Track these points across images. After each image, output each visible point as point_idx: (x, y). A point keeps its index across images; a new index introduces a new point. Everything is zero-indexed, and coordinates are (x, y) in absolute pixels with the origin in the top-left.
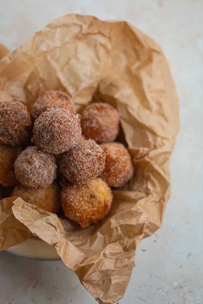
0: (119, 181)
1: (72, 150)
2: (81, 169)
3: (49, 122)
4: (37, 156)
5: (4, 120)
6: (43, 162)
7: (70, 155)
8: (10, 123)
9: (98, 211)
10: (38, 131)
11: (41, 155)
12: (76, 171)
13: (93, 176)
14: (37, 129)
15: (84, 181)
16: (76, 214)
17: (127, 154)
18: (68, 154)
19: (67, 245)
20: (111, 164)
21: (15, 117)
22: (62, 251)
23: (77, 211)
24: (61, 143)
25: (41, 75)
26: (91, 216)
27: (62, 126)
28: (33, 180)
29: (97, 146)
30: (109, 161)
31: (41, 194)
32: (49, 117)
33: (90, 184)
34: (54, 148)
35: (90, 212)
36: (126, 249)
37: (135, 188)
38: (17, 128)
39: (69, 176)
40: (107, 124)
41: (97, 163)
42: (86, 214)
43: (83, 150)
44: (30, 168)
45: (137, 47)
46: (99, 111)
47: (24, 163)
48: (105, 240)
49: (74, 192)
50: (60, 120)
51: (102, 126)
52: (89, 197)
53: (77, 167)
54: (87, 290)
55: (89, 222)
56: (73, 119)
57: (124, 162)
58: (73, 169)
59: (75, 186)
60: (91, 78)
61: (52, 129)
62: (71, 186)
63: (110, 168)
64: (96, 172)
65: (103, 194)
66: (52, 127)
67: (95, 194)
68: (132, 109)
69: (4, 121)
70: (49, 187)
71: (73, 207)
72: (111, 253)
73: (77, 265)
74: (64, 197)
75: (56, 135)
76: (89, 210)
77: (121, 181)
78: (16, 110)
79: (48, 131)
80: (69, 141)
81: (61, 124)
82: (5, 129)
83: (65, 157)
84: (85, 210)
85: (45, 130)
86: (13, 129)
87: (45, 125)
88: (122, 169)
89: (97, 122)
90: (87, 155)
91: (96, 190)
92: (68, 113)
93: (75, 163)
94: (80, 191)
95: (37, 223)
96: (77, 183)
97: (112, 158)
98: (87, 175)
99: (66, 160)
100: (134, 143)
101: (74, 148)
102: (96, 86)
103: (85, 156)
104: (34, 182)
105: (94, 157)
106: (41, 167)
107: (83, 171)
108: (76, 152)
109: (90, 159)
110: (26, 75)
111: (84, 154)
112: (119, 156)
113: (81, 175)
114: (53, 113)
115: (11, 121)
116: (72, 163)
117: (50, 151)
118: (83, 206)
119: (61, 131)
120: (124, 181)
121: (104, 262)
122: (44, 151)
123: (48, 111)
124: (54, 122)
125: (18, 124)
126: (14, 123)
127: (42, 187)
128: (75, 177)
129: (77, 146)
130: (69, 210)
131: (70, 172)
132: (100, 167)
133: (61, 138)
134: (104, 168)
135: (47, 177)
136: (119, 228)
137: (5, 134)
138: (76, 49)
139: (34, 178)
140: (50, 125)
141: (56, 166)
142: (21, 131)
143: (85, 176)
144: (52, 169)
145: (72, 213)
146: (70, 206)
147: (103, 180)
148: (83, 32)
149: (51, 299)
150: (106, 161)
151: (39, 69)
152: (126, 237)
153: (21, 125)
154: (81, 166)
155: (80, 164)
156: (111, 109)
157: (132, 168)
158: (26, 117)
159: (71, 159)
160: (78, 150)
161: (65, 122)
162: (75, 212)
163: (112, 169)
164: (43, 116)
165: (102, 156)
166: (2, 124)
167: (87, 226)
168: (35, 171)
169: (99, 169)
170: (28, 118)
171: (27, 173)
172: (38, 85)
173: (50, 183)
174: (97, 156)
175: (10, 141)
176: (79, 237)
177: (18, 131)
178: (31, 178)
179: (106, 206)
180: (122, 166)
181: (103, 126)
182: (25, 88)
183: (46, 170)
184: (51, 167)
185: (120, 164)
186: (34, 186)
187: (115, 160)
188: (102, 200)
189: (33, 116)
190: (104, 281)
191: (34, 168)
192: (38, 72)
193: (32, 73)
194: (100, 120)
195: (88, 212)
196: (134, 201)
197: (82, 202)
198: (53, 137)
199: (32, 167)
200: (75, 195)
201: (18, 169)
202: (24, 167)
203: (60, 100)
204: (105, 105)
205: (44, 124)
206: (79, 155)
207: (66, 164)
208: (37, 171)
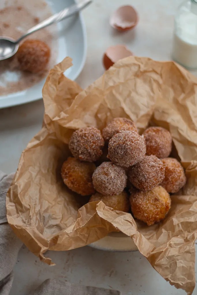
0: (175, 188)
1: (140, 163)
2: (148, 178)
3: (122, 141)
4: (112, 168)
5: (84, 141)
6: (117, 174)
7: (138, 167)
8: (89, 143)
9: (161, 211)
10: (114, 149)
11: (115, 168)
12: (144, 180)
13: (156, 184)
14: (113, 147)
15: (150, 187)
16: (144, 214)
17: (181, 167)
18: (136, 166)
19: (141, 237)
20: (169, 174)
21: (92, 139)
22: (137, 241)
23: (145, 211)
24: (132, 157)
25: (109, 106)
26: (156, 216)
27: (133, 144)
28: (109, 188)
29: (159, 159)
30: (168, 172)
31: (114, 200)
32: (122, 137)
33: (153, 190)
34: (126, 162)
35: (155, 212)
36: (187, 240)
37: (188, 193)
38: (94, 147)
39: (138, 184)
40: (163, 143)
41: (160, 173)
42: (152, 214)
43: (148, 163)
44: (107, 179)
45: (182, 82)
46: (156, 133)
47: (102, 175)
48: (169, 235)
49: (142, 197)
50: (132, 139)
51: (159, 144)
52: (154, 200)
53: (145, 177)
54: (158, 273)
55: (153, 221)
56: (140, 139)
57: (179, 173)
58: (141, 178)
59: (142, 192)
60: (148, 107)
61: (125, 146)
62: (138, 192)
63: (168, 178)
64: (159, 180)
65: (164, 198)
66: (125, 145)
67: (158, 198)
68: (182, 130)
69: (84, 143)
70: (120, 194)
71: (142, 208)
72: (175, 244)
73: (149, 252)
74: (134, 201)
75: (129, 151)
76: (154, 210)
77: (177, 188)
78: (93, 133)
79: (122, 149)
80: (138, 156)
81: (132, 142)
82: (85, 148)
83: (133, 169)
84: (151, 211)
85: (120, 147)
86: (91, 148)
87: (120, 143)
88: (178, 178)
89: (156, 142)
90: (152, 167)
91: (159, 194)
92: (136, 134)
93: (143, 173)
94: (147, 196)
95: (117, 220)
96: (144, 190)
97: (170, 169)
98: (152, 182)
99: (135, 172)
100: (185, 158)
101: (141, 161)
102: (151, 113)
103: (150, 168)
104: (110, 190)
105: (158, 169)
106: (116, 177)
107: (149, 179)
108: (142, 165)
109: (154, 170)
110: (96, 106)
111: (150, 166)
112: (175, 168)
113: (147, 183)
114: (125, 134)
115: (90, 142)
116: (140, 173)
117: (123, 164)
118: (150, 208)
119: (132, 148)
120: (179, 188)
121: (170, 250)
122: (117, 165)
123: (120, 133)
124: (127, 141)
125: (95, 144)
126: (92, 144)
127: (115, 195)
128: (143, 184)
129: (143, 160)
130: (138, 211)
131: (139, 181)
132: (161, 176)
133: (132, 153)
134: (164, 177)
135: (120, 186)
136: (180, 225)
137: (85, 152)
138: (135, 85)
139: (110, 187)
140: (124, 143)
141: (127, 177)
142: (97, 149)
143: (151, 183)
144: (123, 179)
145: (141, 214)
146: (139, 208)
147: (163, 187)
148: (142, 70)
149: (125, 285)
150: (166, 172)
151: (107, 101)
152: (186, 231)
153: (97, 145)
154: (148, 176)
155: (147, 173)
156: (165, 131)
157: (185, 177)
158: (100, 138)
159: (140, 170)
160: (144, 163)
161: (135, 141)
162: (143, 212)
163: (170, 178)
164: (116, 137)
165: (163, 168)
166: (82, 144)
167: (152, 224)
168: (111, 181)
169: (161, 177)
170: (102, 139)
171: (104, 183)
172: (106, 114)
173: (122, 191)
174: (159, 167)
175: (88, 158)
176: (146, 233)
177: (95, 149)
178: (108, 186)
179: (167, 207)
180: (178, 176)
181: (161, 145)
182: (96, 116)
183: (119, 180)
184: (123, 177)
185: (176, 174)
186: (109, 193)
187: (172, 171)
188: (164, 202)
189: (105, 138)
190: (171, 265)
191: (110, 179)
192: (106, 104)
193: (101, 105)
194: (158, 140)
195: (153, 213)
196: (189, 203)
197: (149, 205)
198: (126, 153)
199: (109, 177)
200: (142, 199)
201: (97, 180)
202: (102, 178)
203: (127, 125)
204: (160, 128)
205: (118, 143)
206: (145, 167)
207: (135, 175)
208: (112, 181)
